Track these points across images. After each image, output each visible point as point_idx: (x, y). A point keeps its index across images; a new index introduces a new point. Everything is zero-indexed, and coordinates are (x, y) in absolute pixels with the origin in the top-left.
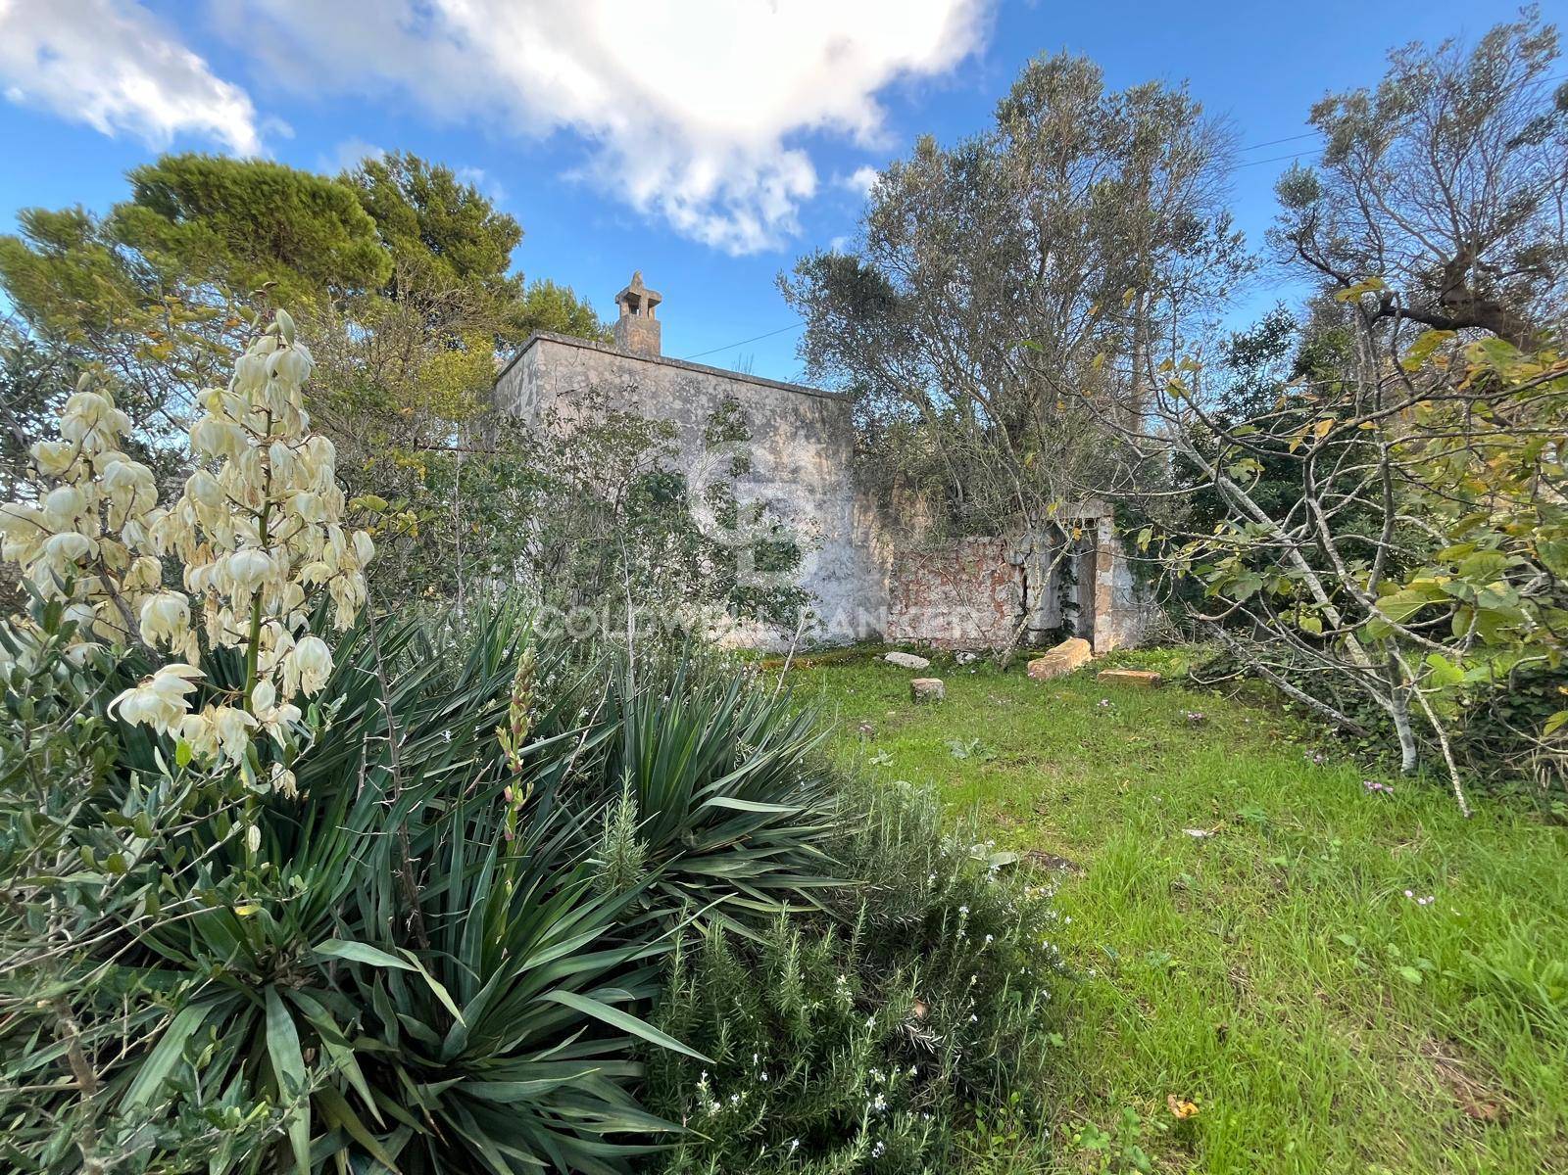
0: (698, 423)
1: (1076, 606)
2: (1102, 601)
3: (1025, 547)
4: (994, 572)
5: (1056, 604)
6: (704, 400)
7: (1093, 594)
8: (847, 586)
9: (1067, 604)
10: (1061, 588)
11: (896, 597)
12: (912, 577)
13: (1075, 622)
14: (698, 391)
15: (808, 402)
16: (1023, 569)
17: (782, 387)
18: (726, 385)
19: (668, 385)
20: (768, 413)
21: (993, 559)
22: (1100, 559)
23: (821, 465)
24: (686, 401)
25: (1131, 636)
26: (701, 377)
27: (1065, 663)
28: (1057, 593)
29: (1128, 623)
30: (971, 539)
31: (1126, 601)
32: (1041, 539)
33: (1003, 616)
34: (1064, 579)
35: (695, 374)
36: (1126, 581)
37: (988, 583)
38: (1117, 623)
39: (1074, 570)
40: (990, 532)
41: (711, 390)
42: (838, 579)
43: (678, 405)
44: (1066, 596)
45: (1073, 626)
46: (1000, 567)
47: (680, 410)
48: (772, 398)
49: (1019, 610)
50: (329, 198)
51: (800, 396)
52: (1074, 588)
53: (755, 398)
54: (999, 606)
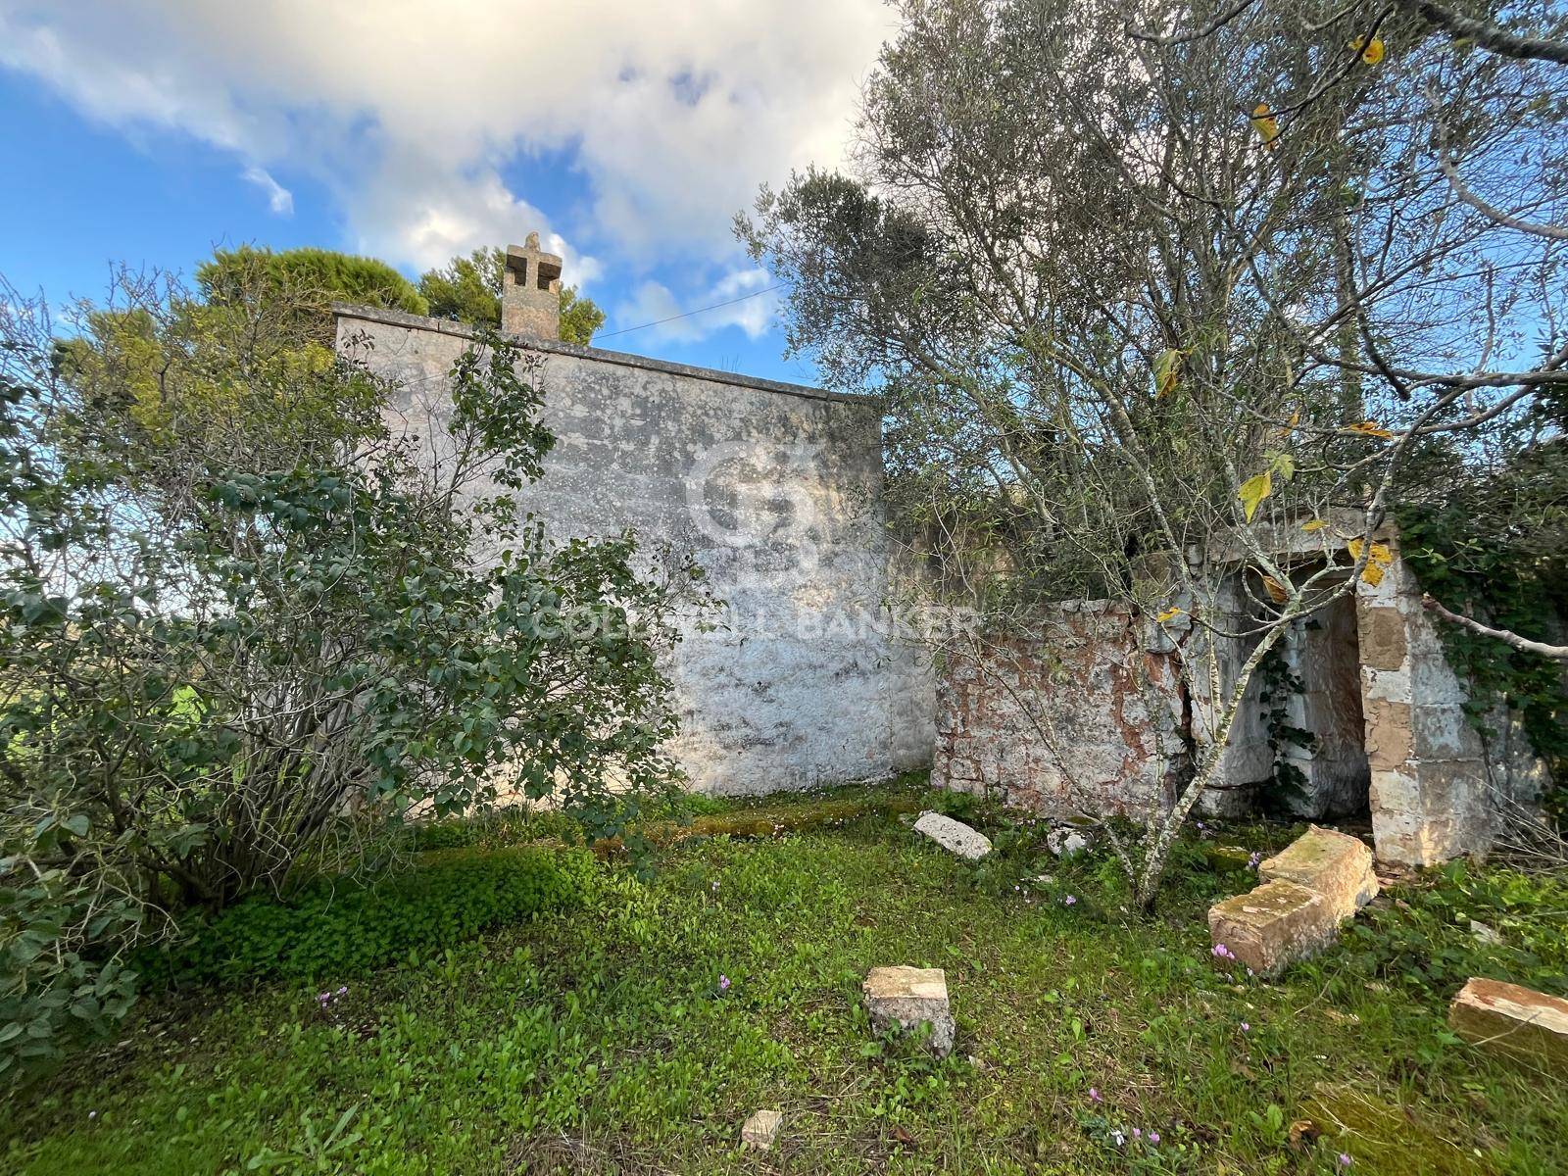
0: (614, 439)
1: (1304, 738)
2: (1383, 736)
3: (1179, 614)
4: (1115, 667)
5: (1259, 731)
6: (625, 404)
7: (1361, 722)
8: (879, 684)
9: (1281, 732)
10: (1265, 698)
11: (947, 705)
12: (971, 674)
13: (1308, 771)
14: (616, 392)
15: (806, 408)
16: (1177, 665)
17: (759, 386)
18: (664, 382)
19: (563, 382)
20: (737, 423)
21: (1115, 641)
22: (1367, 644)
23: (828, 500)
24: (594, 405)
25: (1477, 826)
26: (621, 371)
27: (1315, 915)
28: (1256, 709)
29: (1462, 794)
30: (1069, 605)
31: (1451, 737)
32: (1213, 601)
33: (1142, 754)
34: (1275, 683)
35: (611, 367)
36: (1445, 691)
37: (1108, 688)
38: (1434, 793)
39: (1293, 661)
40: (1098, 591)
41: (638, 390)
42: (863, 674)
43: (580, 411)
44: (1279, 715)
45: (1301, 777)
46: (1128, 658)
47: (584, 420)
48: (744, 402)
49: (1174, 745)
50: (371, 276)
51: (790, 398)
52: (1298, 700)
53: (717, 402)
54: (1132, 734)
